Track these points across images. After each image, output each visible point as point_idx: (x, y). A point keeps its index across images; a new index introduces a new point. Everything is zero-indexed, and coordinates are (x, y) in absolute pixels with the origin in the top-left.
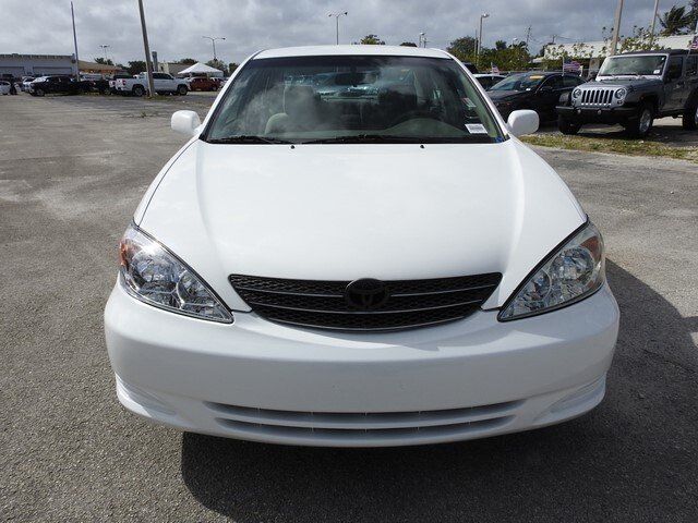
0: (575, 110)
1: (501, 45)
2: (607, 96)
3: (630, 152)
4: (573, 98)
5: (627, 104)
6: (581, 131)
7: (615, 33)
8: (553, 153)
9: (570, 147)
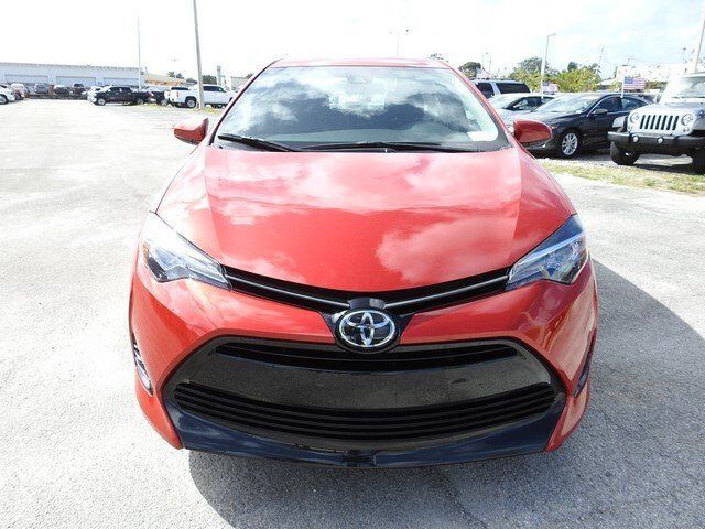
0: (631, 137)
1: (572, 66)
2: (671, 122)
3: (692, 191)
4: (629, 123)
5: (695, 133)
6: (638, 162)
7: (695, 57)
8: (595, 188)
9: (619, 181)
